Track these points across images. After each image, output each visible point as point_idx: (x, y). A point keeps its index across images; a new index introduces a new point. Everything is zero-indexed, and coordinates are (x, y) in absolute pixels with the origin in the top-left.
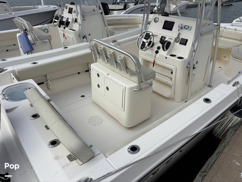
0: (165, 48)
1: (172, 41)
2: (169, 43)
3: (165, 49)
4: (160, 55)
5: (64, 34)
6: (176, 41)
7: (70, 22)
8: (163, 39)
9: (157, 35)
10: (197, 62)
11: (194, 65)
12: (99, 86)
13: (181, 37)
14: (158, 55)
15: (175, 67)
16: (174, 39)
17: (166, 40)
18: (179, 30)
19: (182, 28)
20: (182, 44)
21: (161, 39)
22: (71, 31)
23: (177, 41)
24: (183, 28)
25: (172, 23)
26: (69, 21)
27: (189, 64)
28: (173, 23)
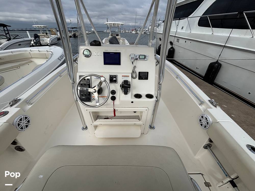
1: (130, 79)
3: (128, 93)
4: (120, 101)
13: (138, 70)
14: (117, 102)
15: (147, 109)
16: (130, 75)
18: (132, 62)
19: (135, 59)
24: (138, 59)
28: (119, 54)
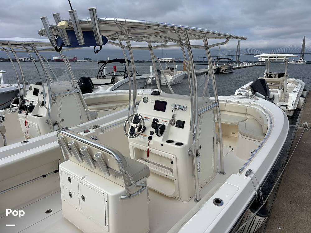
0: (159, 133)
1: (166, 124)
2: (163, 127)
3: (160, 135)
4: (154, 142)
5: (26, 122)
6: (171, 123)
7: (34, 106)
8: (156, 122)
9: (148, 118)
10: (201, 147)
11: (197, 151)
12: (71, 196)
13: (177, 118)
14: (152, 142)
15: (174, 156)
16: (168, 121)
17: (160, 122)
18: (173, 110)
19: (176, 108)
20: (179, 127)
21: (154, 122)
22: (36, 117)
23: (173, 123)
24: (178, 109)
25: (165, 103)
26: (34, 104)
27: (191, 150)
